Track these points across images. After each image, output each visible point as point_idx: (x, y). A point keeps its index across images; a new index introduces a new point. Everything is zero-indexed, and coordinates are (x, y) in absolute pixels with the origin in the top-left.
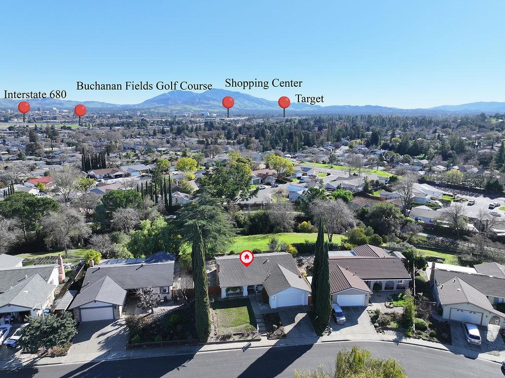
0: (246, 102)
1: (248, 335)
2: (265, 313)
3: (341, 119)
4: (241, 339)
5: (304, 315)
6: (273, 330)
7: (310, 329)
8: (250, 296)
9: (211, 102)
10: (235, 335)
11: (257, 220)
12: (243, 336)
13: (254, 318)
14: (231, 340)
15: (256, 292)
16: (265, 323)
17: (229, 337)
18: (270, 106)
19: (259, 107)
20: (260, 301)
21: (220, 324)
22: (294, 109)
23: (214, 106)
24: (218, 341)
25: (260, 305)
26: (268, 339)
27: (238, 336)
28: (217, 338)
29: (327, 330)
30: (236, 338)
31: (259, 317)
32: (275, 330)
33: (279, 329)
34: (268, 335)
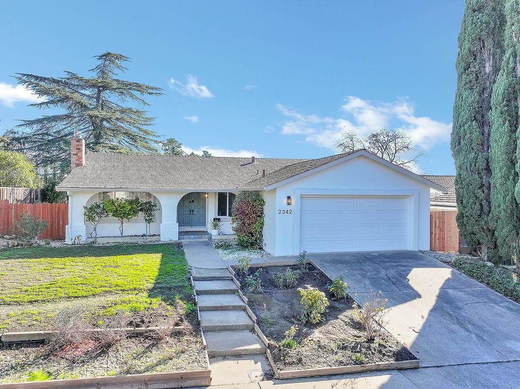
8: (188, 240)
31: (215, 275)
32: (319, 324)
33: (339, 320)
34: (269, 346)
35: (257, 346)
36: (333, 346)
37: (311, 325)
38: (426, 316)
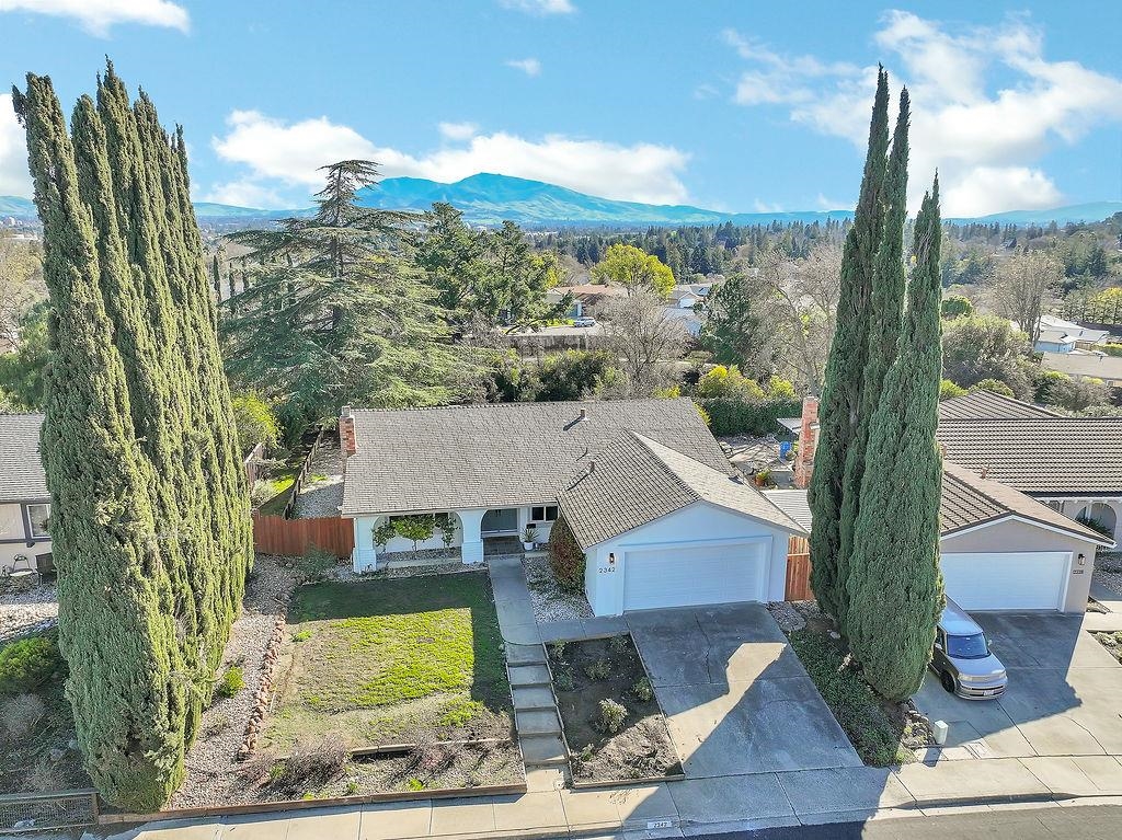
0: (557, 204)
1: (449, 761)
2: (561, 637)
3: (777, 229)
4: (400, 788)
5: (772, 651)
6: (602, 730)
7: (817, 726)
8: (495, 563)
9: (477, 203)
10: (361, 758)
11: (563, 376)
12: (415, 765)
13: (500, 662)
14: (332, 791)
15: (528, 546)
16: (560, 689)
17: (324, 771)
18: (611, 211)
19: (586, 215)
20: (539, 586)
21: (293, 693)
22: (667, 220)
23: (483, 211)
24: (248, 798)
25: (536, 598)
26: (568, 785)
27: (385, 765)
28: (246, 780)
29: (915, 732)
30: (371, 778)
31: (530, 658)
32: (616, 734)
33: (635, 728)
34: (571, 758)
35: (562, 757)
36: (619, 760)
37: (610, 734)
38: (719, 722)
